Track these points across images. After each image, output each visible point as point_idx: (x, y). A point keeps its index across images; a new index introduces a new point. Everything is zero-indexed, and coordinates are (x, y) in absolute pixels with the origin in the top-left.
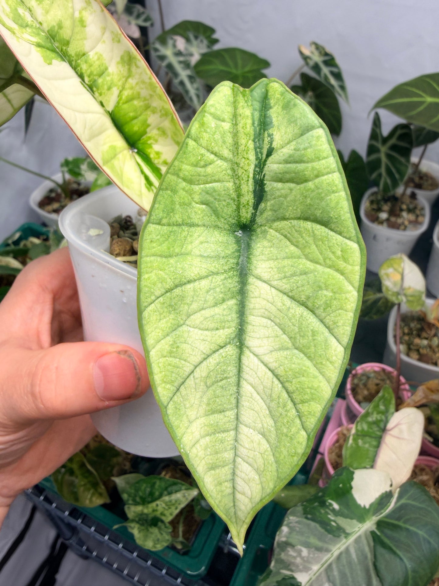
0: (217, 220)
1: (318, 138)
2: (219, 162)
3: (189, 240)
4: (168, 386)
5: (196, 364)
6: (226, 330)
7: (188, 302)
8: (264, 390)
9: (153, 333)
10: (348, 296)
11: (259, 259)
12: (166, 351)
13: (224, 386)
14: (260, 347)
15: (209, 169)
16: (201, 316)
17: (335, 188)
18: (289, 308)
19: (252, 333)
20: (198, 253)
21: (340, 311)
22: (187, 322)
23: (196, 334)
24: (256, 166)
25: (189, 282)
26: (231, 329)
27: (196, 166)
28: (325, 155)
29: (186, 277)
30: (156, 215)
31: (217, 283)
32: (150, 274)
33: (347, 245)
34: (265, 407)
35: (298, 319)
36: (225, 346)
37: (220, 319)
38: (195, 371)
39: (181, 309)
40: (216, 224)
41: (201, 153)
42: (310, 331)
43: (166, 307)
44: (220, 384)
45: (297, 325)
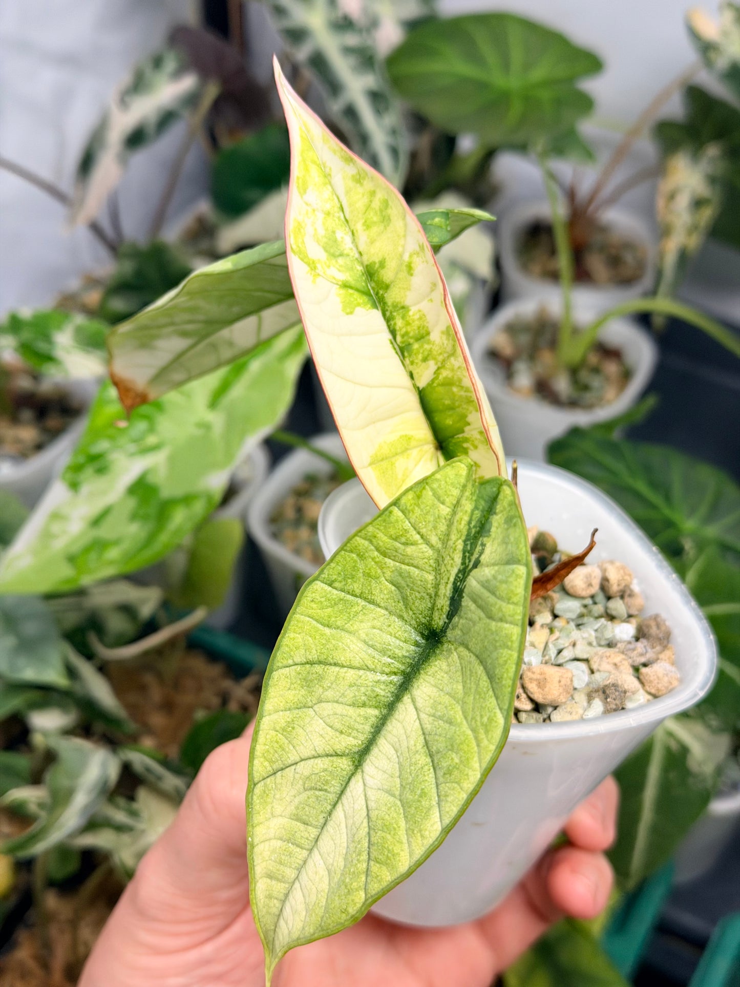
0: (404, 609)
1: (518, 576)
2: (424, 547)
3: (360, 618)
4: (266, 764)
5: (303, 757)
6: (351, 739)
7: (324, 686)
8: (352, 826)
9: (276, 700)
10: (471, 773)
11: (427, 679)
12: (280, 725)
13: (319, 798)
14: (372, 777)
15: (410, 550)
16: (332, 709)
17: (509, 644)
18: (417, 751)
19: (374, 759)
20: (363, 636)
21: (456, 785)
22: (316, 707)
23: (318, 725)
24: (460, 571)
25: (335, 664)
26: (356, 741)
27: (396, 539)
28: (515, 599)
29: (334, 657)
30: (328, 575)
31: (366, 682)
32: (297, 635)
33: (495, 716)
34: (345, 845)
35: (417, 769)
36: (341, 756)
37: (350, 723)
38: (299, 764)
39: (315, 689)
40: (401, 613)
41: (405, 528)
42: (420, 789)
43: (300, 679)
44: (317, 793)
45: (413, 775)
